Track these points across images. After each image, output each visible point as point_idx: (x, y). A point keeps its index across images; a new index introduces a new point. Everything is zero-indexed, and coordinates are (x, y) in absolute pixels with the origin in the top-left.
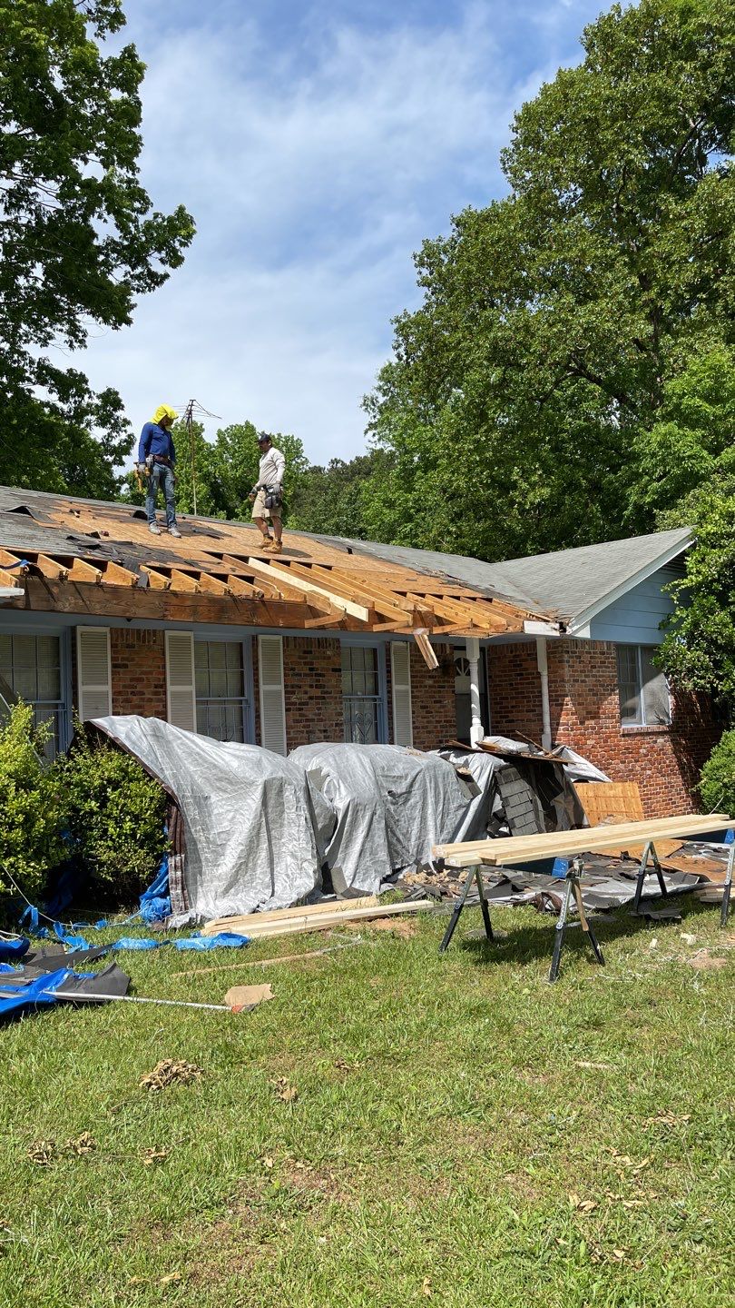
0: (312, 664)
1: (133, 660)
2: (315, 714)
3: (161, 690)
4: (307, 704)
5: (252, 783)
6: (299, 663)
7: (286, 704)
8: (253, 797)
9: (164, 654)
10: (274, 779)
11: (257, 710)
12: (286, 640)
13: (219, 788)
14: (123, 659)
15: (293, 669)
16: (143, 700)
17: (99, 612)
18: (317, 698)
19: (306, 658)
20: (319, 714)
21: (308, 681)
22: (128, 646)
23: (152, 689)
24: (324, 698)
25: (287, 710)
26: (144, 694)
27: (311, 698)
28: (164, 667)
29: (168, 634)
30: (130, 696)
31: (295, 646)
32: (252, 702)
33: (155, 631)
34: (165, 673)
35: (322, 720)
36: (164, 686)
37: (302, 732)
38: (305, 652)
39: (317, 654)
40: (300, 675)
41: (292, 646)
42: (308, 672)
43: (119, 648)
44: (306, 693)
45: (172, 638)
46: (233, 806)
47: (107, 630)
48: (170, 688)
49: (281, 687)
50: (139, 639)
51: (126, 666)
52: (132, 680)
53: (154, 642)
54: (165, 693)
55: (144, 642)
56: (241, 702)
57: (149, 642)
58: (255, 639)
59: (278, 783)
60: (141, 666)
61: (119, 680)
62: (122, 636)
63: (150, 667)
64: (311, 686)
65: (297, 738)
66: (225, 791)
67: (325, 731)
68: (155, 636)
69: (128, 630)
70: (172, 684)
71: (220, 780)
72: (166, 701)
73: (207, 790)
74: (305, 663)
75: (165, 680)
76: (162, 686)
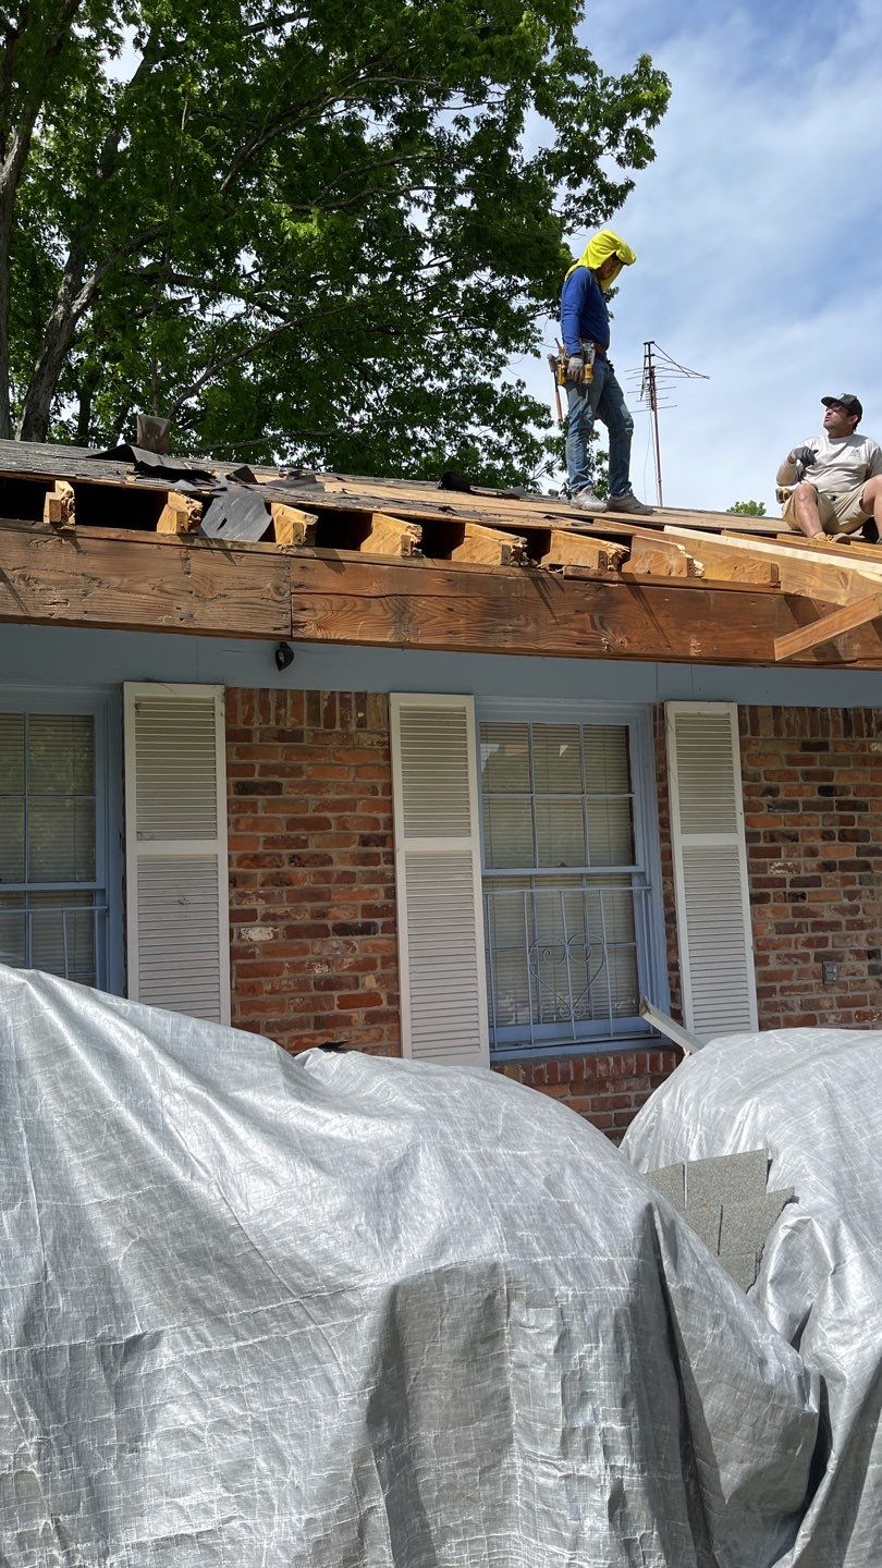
0: (828, 776)
1: (297, 771)
2: (842, 910)
3: (380, 850)
4: (815, 882)
5: (331, 1297)
6: (791, 776)
7: (755, 883)
8: (333, 1372)
9: (388, 756)
10: (445, 1276)
11: (669, 901)
12: (750, 718)
13: (196, 1302)
14: (266, 770)
15: (772, 792)
16: (326, 877)
17: (59, 612)
18: (846, 866)
19: (810, 761)
20: (855, 910)
21: (819, 821)
22: (282, 736)
23: (354, 848)
24: (867, 866)
25: (754, 899)
26: (330, 861)
27: (828, 867)
28: (389, 789)
29: (399, 702)
30: (286, 868)
31: (778, 731)
32: (656, 879)
33: (362, 698)
34: (389, 806)
35: (861, 926)
36: (387, 840)
37: (805, 958)
38: (806, 746)
39: (842, 753)
40: (793, 806)
41: (766, 729)
42: (816, 797)
43: (256, 741)
44: (812, 853)
45: (411, 716)
46: (242, 1401)
47: (215, 693)
48: (404, 845)
49: (738, 840)
50: (314, 717)
51: (276, 788)
52: (293, 824)
53: (362, 724)
54: (391, 859)
55: (330, 723)
56: (627, 879)
57: (344, 724)
58: (659, 714)
59: (466, 1297)
60: (318, 787)
61: (255, 825)
62: (265, 707)
63: (347, 789)
64: (827, 836)
65: (788, 975)
66: (217, 1318)
67: (871, 954)
68: (362, 706)
69: (281, 693)
70: (407, 835)
71: (196, 1259)
72: (394, 880)
73: (145, 1310)
74: (808, 776)
75: (390, 823)
76: (381, 841)
